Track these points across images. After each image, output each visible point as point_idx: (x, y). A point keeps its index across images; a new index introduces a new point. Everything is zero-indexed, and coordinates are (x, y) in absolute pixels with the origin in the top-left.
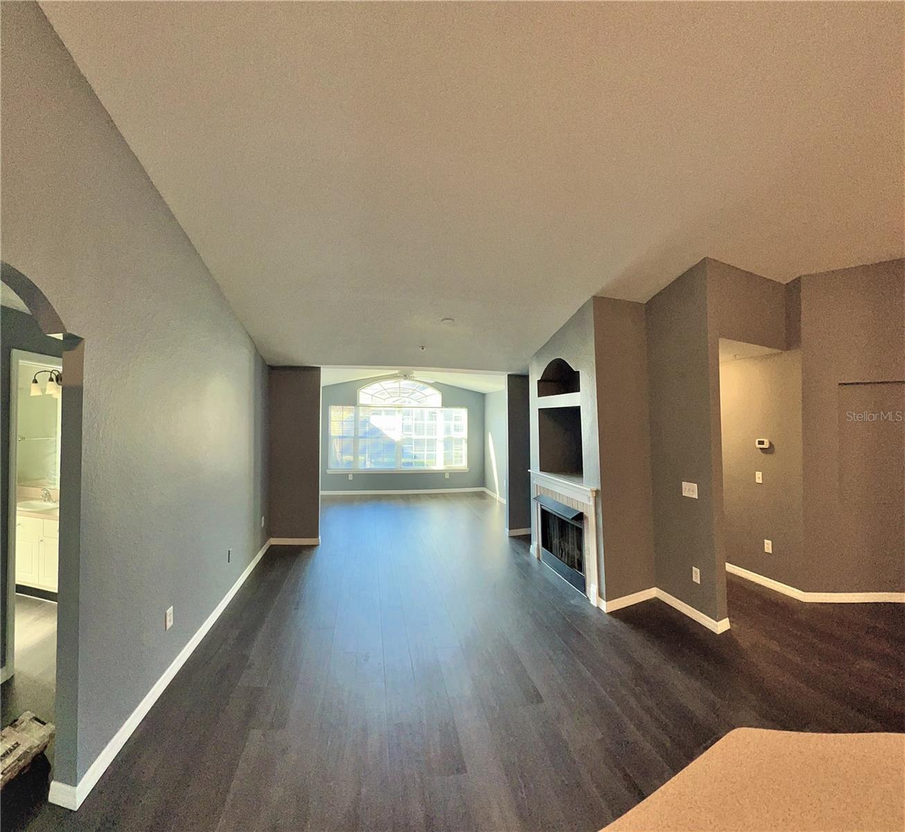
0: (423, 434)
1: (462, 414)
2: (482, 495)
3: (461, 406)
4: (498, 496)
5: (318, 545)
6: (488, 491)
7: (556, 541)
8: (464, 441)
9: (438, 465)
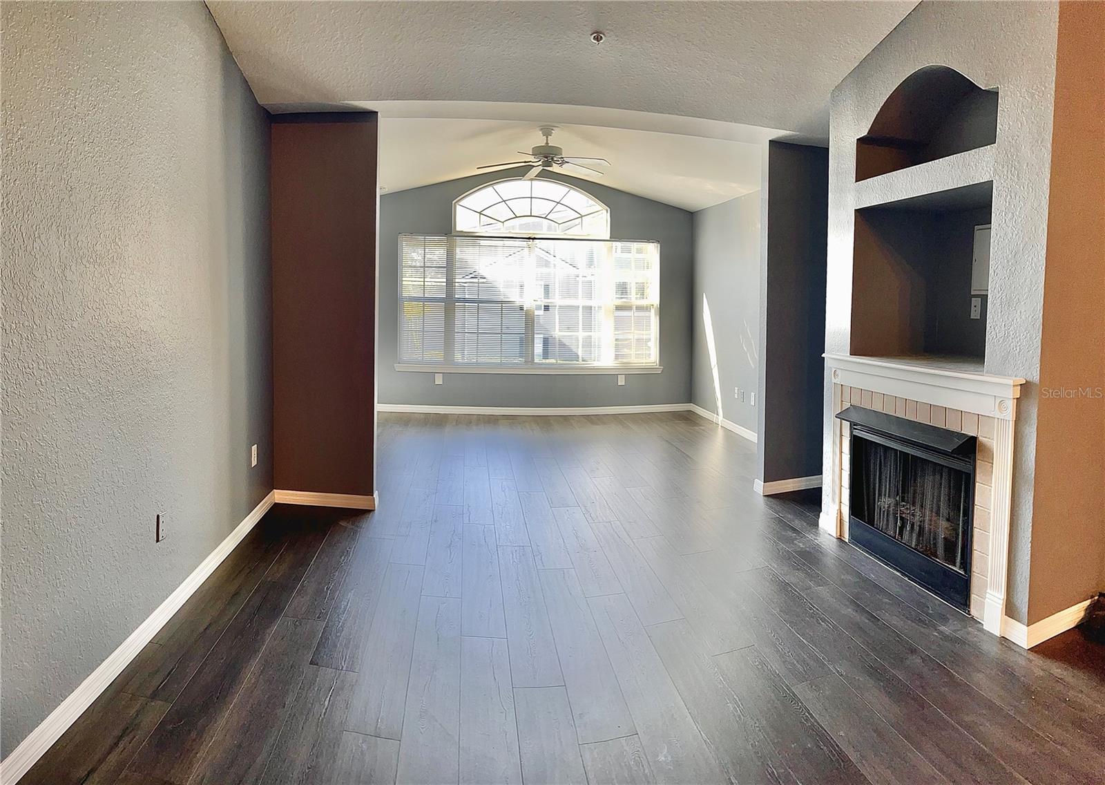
0: (576, 297)
1: (649, 255)
2: (689, 418)
3: (648, 239)
4: (721, 417)
5: (374, 510)
6: (700, 411)
7: (885, 502)
8: (653, 311)
9: (604, 359)
